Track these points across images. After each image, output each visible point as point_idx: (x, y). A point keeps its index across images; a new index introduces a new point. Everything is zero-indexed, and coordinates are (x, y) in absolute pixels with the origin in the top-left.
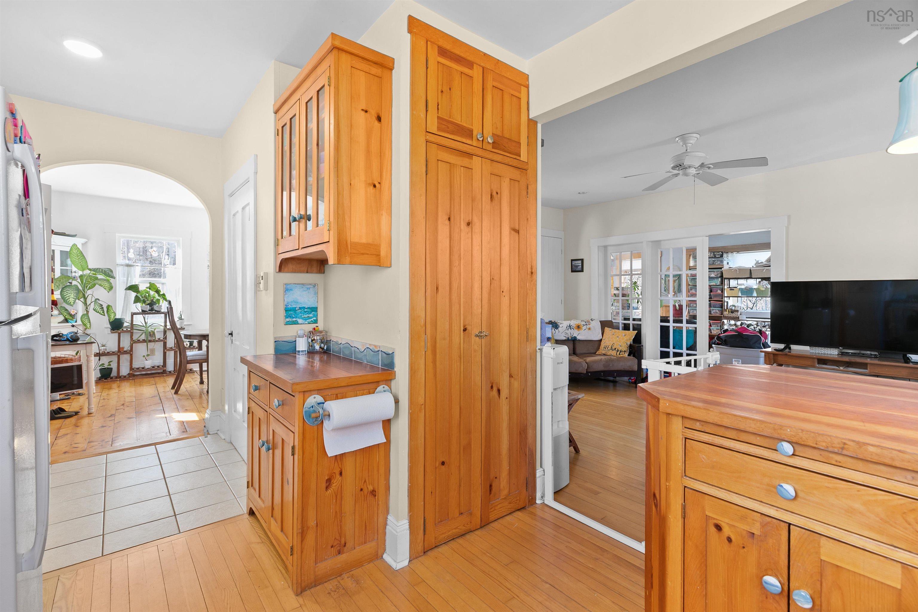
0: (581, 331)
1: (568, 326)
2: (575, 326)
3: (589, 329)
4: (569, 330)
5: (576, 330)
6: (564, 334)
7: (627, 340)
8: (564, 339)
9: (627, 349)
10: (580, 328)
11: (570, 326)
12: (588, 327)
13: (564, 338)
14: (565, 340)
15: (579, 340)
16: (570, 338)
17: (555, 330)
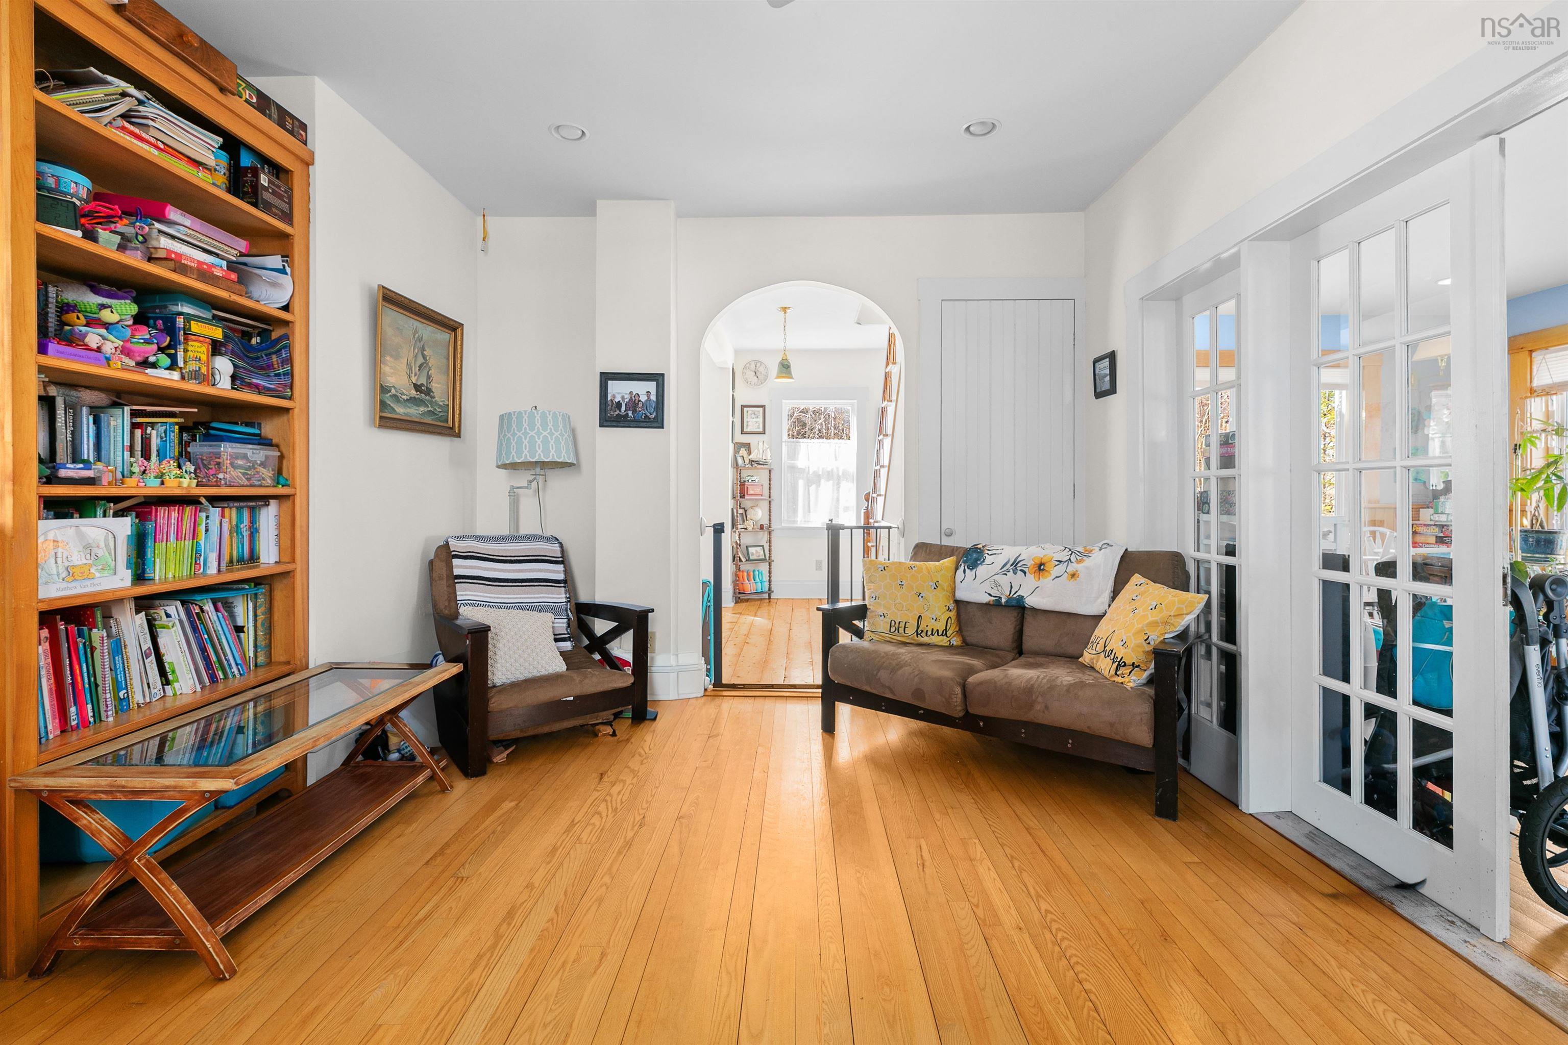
0: (1046, 582)
1: (1011, 563)
2: (1030, 563)
3: (1073, 575)
4: (1011, 574)
5: (1030, 577)
6: (987, 587)
7: (1154, 624)
8: (984, 602)
9: (1142, 657)
10: (1043, 570)
11: (1015, 564)
12: (1072, 568)
13: (986, 599)
14: (987, 604)
15: (1033, 609)
16: (1003, 600)
17: (965, 570)
